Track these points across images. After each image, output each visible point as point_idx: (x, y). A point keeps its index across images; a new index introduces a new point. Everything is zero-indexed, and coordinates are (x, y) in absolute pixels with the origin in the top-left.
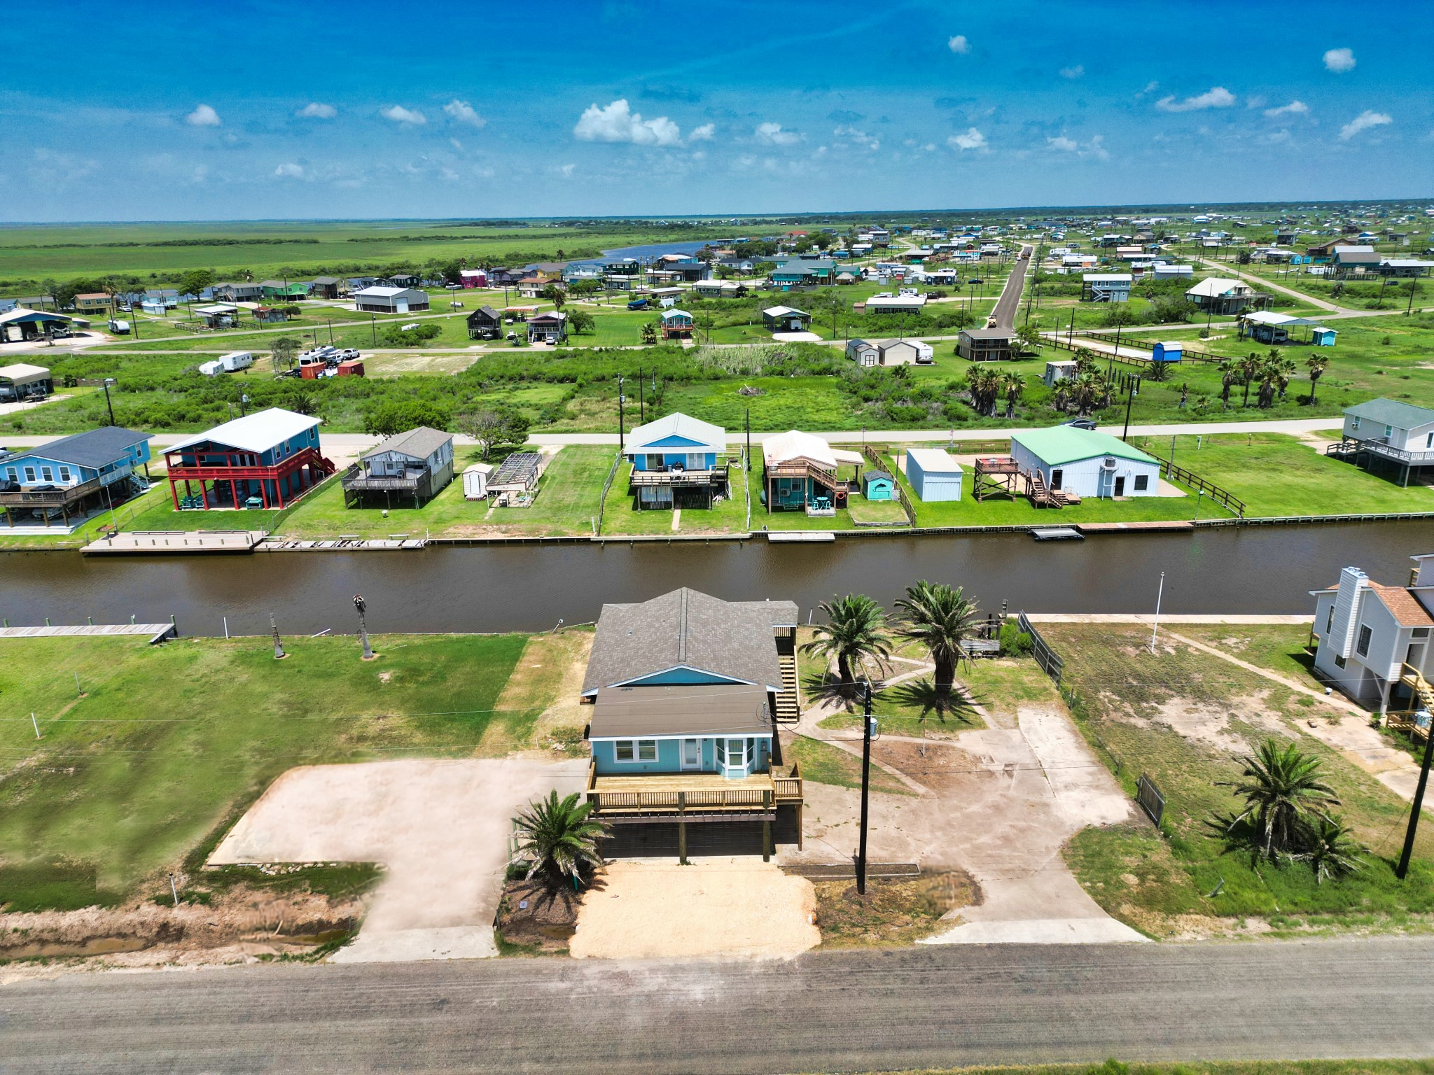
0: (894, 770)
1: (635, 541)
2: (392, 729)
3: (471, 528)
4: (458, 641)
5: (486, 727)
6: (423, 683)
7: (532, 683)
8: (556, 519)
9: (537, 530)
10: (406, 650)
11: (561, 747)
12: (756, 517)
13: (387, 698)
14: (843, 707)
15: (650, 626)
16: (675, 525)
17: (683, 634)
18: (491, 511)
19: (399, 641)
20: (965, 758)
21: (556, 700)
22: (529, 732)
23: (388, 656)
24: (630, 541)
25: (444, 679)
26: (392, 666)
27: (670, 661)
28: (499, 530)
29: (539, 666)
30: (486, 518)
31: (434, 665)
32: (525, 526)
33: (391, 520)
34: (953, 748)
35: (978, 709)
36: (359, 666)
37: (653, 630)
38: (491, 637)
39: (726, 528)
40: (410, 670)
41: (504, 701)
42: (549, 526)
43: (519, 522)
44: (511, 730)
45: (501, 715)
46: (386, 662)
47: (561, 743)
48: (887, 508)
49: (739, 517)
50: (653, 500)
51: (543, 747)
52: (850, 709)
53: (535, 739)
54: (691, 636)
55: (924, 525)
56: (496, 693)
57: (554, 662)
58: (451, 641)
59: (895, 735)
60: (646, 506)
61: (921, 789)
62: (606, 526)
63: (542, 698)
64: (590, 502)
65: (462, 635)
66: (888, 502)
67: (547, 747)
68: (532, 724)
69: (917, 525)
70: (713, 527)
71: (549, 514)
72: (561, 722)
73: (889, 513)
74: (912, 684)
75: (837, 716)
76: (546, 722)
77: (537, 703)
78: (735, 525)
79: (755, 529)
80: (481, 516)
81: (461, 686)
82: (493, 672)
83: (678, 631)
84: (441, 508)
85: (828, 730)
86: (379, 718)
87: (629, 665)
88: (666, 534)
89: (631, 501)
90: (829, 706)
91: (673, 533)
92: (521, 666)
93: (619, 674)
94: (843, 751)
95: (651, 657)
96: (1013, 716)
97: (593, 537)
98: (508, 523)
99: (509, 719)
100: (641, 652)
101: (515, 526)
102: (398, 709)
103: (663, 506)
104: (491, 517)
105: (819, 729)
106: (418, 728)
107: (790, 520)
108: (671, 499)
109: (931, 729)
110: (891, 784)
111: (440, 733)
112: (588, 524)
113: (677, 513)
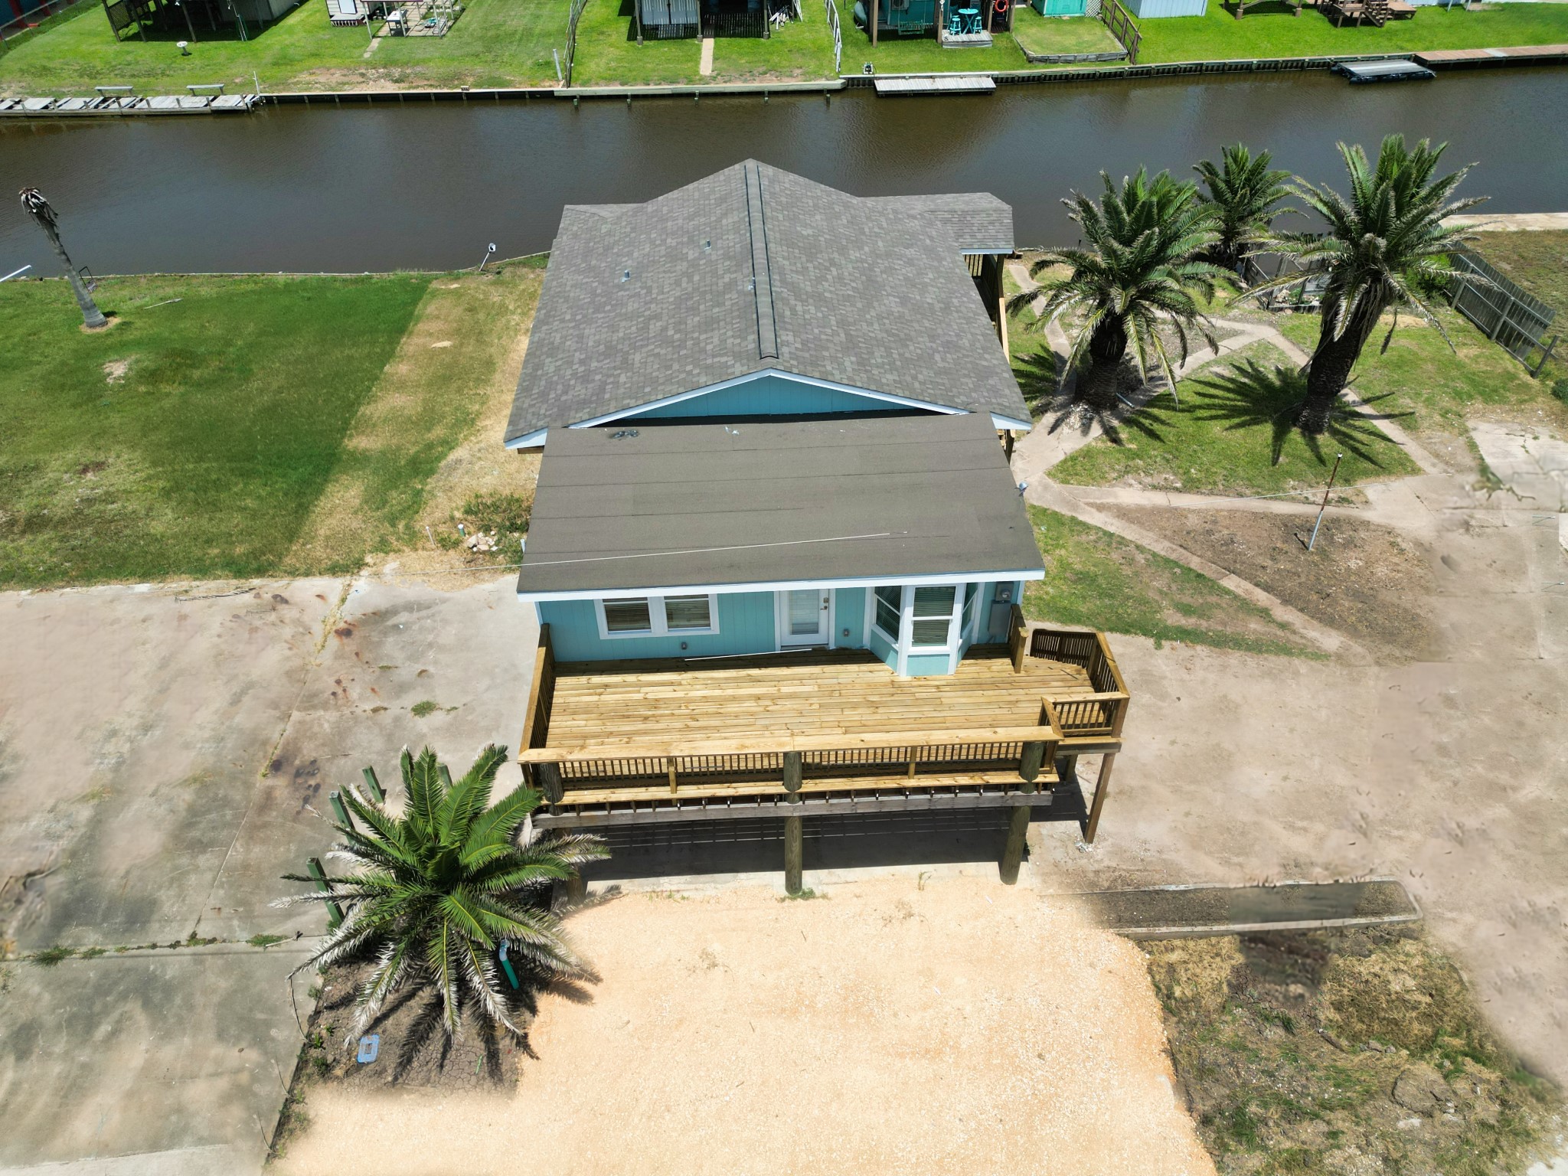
0: (1249, 586)
1: (635, 97)
2: (109, 498)
3: (338, 74)
4: (288, 288)
5: (319, 492)
6: (199, 385)
7: (430, 384)
8: (490, 57)
9: (458, 77)
10: (177, 310)
11: (485, 542)
12: (850, 50)
13: (115, 419)
14: (1096, 430)
15: (674, 256)
16: (706, 67)
17: (762, 277)
18: (375, 43)
19: (172, 290)
20: (1402, 551)
21: (479, 424)
22: (416, 503)
23: (139, 323)
24: (625, 97)
25: (246, 375)
26: (138, 344)
27: (737, 356)
28: (388, 76)
29: (446, 344)
30: (367, 55)
31: (228, 343)
32: (435, 68)
33: (196, 61)
34: (1366, 524)
35: (1384, 426)
36: (72, 345)
37: (682, 266)
38: (355, 281)
39: (797, 72)
40: (174, 353)
41: (368, 426)
42: (479, 69)
43: (424, 61)
44: (376, 499)
45: (360, 460)
46: (130, 335)
47: (487, 530)
48: (1082, 30)
49: (820, 51)
50: (663, 21)
51: (447, 544)
52: (1111, 434)
53: (424, 524)
54: (783, 281)
55: (1151, 58)
56: (352, 406)
57: (480, 336)
58: (273, 290)
59: (1225, 493)
60: (651, 33)
61: (1331, 640)
62: (580, 69)
63: (449, 420)
64: (552, 26)
65: (299, 276)
66: (1080, 20)
67: (456, 544)
68: (424, 483)
69: (1140, 57)
70: (774, 70)
71: (478, 47)
72: (488, 479)
73: (1087, 38)
74: (1227, 372)
75: (1087, 454)
76: (454, 479)
77: (439, 432)
78: (812, 65)
79: (850, 71)
80: (357, 52)
81: (280, 390)
82: (350, 359)
83: (748, 270)
84: (287, 39)
85: (1074, 489)
86: (85, 470)
87: (626, 365)
88: (690, 81)
89: (624, 24)
90: (1064, 429)
91: (703, 80)
92: (410, 344)
93: (602, 389)
94: (1122, 542)
95: (682, 344)
96: (1462, 440)
97: (559, 88)
98: (406, 64)
99: (375, 472)
100: (655, 327)
101: (418, 69)
102: (133, 447)
103: (681, 33)
104: (374, 53)
105: (1056, 486)
106: (167, 494)
107: (912, 53)
108: (694, 19)
109: (1299, 476)
110: (1255, 626)
111: (215, 506)
112: (548, 64)
113: (708, 45)
